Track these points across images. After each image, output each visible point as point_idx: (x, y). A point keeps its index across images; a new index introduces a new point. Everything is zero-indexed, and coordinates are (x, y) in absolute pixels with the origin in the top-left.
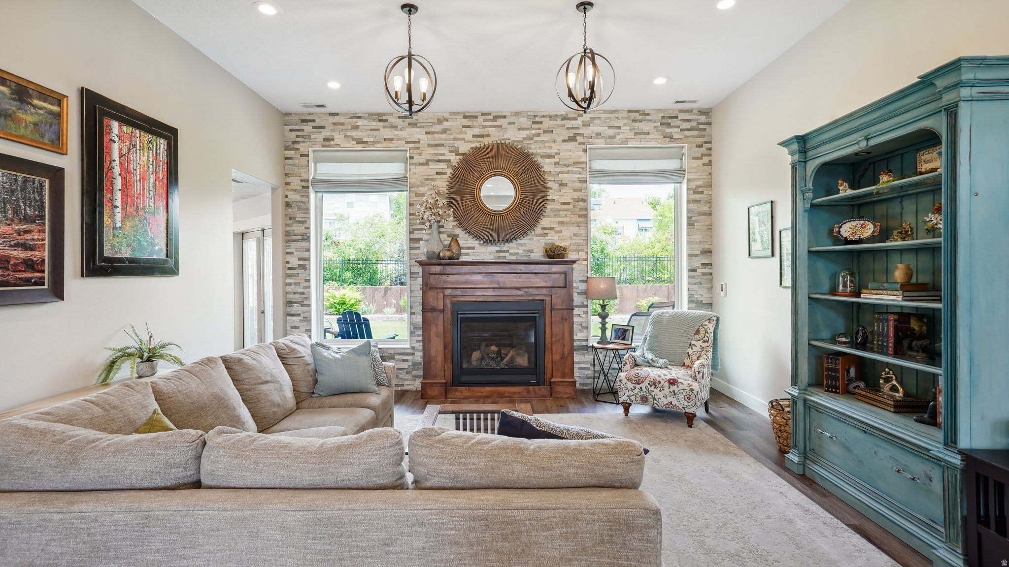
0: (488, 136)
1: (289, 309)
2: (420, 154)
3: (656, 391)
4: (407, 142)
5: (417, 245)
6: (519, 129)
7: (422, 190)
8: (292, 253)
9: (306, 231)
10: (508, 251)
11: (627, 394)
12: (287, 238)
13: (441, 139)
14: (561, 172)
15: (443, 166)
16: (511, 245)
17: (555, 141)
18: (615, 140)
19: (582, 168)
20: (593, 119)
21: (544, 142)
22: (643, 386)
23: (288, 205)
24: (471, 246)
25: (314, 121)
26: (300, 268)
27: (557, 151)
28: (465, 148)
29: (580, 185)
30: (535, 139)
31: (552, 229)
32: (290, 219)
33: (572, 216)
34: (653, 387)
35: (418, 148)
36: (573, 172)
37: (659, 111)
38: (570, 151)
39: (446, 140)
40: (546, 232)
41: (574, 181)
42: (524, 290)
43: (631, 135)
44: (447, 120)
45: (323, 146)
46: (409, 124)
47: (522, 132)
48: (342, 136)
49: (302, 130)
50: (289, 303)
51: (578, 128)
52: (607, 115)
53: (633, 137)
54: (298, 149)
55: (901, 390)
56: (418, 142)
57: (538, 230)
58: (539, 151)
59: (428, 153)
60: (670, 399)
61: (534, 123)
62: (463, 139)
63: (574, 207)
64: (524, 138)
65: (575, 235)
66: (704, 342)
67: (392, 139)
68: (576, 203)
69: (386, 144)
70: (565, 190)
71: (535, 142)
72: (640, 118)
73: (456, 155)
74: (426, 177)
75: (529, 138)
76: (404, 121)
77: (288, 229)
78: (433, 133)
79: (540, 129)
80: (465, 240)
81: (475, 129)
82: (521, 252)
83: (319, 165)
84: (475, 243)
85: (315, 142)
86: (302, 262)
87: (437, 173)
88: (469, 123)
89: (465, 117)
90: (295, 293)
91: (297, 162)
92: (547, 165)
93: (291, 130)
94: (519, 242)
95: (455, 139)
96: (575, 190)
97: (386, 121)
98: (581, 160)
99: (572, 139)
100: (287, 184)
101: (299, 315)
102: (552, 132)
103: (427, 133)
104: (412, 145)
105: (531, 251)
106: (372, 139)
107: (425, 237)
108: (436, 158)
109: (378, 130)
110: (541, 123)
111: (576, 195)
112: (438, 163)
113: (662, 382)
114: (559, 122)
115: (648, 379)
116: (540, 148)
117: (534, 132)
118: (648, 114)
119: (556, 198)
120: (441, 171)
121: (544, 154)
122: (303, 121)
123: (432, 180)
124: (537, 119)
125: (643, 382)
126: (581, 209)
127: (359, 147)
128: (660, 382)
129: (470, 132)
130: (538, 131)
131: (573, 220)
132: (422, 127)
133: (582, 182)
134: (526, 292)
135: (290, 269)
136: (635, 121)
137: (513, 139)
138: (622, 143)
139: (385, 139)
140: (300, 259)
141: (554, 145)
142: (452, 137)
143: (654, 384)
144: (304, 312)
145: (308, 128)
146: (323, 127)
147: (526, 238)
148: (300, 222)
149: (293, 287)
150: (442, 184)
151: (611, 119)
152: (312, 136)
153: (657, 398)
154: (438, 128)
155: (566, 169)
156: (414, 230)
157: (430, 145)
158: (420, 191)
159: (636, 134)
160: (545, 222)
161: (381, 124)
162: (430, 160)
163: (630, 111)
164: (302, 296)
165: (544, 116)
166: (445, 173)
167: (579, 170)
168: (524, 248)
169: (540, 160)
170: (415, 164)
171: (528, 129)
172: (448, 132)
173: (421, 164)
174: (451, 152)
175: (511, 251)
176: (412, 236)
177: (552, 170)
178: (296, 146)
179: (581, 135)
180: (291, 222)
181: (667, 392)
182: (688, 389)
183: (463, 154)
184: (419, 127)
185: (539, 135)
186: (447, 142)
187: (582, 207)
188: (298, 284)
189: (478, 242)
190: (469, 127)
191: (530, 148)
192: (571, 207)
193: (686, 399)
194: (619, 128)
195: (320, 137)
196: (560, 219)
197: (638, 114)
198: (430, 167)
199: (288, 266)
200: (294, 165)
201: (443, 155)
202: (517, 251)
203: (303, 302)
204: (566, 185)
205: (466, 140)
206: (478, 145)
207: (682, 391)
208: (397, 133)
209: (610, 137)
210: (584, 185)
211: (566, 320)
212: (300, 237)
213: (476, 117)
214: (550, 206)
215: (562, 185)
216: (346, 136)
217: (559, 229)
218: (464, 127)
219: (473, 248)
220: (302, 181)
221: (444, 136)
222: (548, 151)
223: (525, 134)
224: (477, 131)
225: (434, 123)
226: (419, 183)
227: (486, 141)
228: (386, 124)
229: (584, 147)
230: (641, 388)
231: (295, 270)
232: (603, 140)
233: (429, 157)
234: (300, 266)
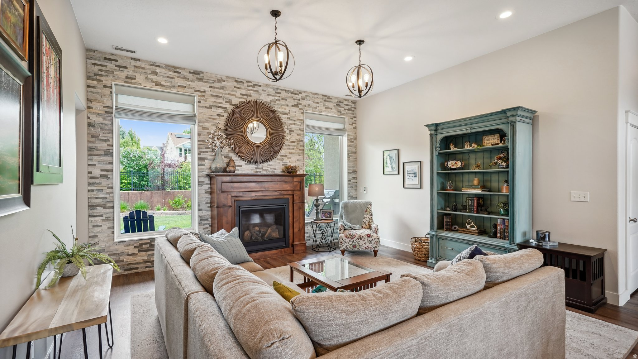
0: (250, 96)
1: (91, 211)
2: (205, 101)
3: (361, 241)
4: (196, 91)
5: (203, 163)
6: (268, 95)
7: (206, 125)
8: (95, 165)
9: (109, 148)
10: (262, 168)
11: (345, 245)
12: (90, 153)
13: (220, 93)
14: (291, 124)
15: (221, 111)
16: (264, 164)
17: (288, 105)
18: (317, 109)
19: (301, 123)
20: (306, 96)
21: (282, 105)
22: (354, 240)
23: (90, 125)
24: (240, 164)
25: (117, 61)
26: (102, 178)
27: (289, 111)
28: (236, 101)
29: (300, 132)
30: (277, 102)
31: (286, 156)
32: (93, 137)
33: (296, 149)
34: (359, 240)
35: (204, 96)
36: (297, 125)
37: (336, 98)
38: (295, 112)
39: (223, 94)
40: (283, 158)
41: (297, 130)
42: (279, 192)
43: (324, 108)
44: (224, 81)
45: (125, 82)
46: (197, 78)
47: (270, 97)
48: (143, 77)
49: (106, 66)
50: (92, 206)
51: (299, 100)
52: (313, 95)
53: (325, 109)
54: (102, 81)
55: (476, 227)
56: (204, 92)
57: (279, 157)
58: (279, 110)
59: (211, 101)
60: (367, 244)
61: (276, 93)
62: (235, 95)
63: (297, 144)
64: (271, 101)
65: (298, 160)
66: (370, 215)
67: (185, 87)
68: (298, 142)
69: (180, 89)
70: (293, 134)
71: (277, 104)
72: (328, 100)
73: (230, 105)
74: (209, 117)
75: (274, 101)
76: (193, 76)
77: (90, 145)
78: (215, 88)
79: (279, 97)
80: (238, 161)
81: (242, 90)
82: (269, 169)
83: (120, 96)
84: (243, 163)
85: (118, 78)
86: (104, 173)
87: (218, 115)
88: (238, 86)
89: (236, 81)
90: (97, 198)
91: (99, 91)
92: (284, 118)
93: (93, 64)
94: (269, 163)
95: (229, 94)
96: (298, 135)
97: (180, 73)
98: (301, 118)
99: (296, 106)
100: (91, 108)
101: (102, 216)
102: (286, 100)
103: (210, 87)
104: (199, 93)
105: (275, 169)
106: (169, 84)
107: (209, 157)
108: (217, 105)
109: (173, 78)
110: (280, 93)
111: (298, 138)
112: (218, 108)
113: (364, 236)
114: (290, 95)
115: (357, 236)
116: (280, 108)
117: (276, 98)
118: (331, 99)
119: (288, 138)
120: (220, 114)
121: (282, 112)
122: (106, 59)
123: (214, 119)
124: (279, 91)
125: (354, 238)
126: (301, 146)
127: (158, 88)
128: (363, 237)
129: (238, 93)
130: (279, 98)
131: (297, 152)
132: (208, 82)
133: (301, 130)
134: (281, 193)
135: (91, 178)
136: (325, 101)
137: (264, 100)
138: (320, 112)
139: (179, 86)
140: (102, 170)
141: (287, 108)
142: (227, 92)
143: (360, 238)
144: (106, 213)
145: (111, 66)
146: (126, 68)
147: (273, 160)
148: (103, 140)
149: (95, 193)
150: (222, 122)
151: (314, 97)
152: (115, 73)
153: (361, 245)
154: (218, 85)
155: (293, 122)
156: (201, 152)
157: (212, 95)
158: (205, 126)
159: (326, 108)
160: (283, 152)
161: (176, 74)
162: (212, 106)
163: (323, 95)
164: (105, 200)
165: (282, 90)
166: (223, 116)
167: (300, 123)
168: (271, 167)
169: (281, 116)
170: (202, 107)
171: (273, 96)
172: (225, 89)
173: (206, 107)
174: (226, 102)
175: (264, 168)
176: (200, 156)
177: (286, 122)
178: (98, 78)
179: (301, 104)
180: (93, 139)
181: (366, 241)
182: (376, 238)
183: (235, 105)
184: (205, 82)
185: (279, 100)
186: (224, 95)
187: (301, 145)
188: (101, 191)
189: (244, 162)
190: (238, 88)
191: (275, 107)
192: (296, 144)
193: (376, 244)
194: (318, 103)
195: (123, 74)
196: (290, 151)
197: (327, 98)
198: (213, 110)
199: (90, 175)
200: (98, 93)
201: (222, 103)
202: (267, 169)
203: (106, 205)
204: (293, 131)
205: (236, 96)
206: (243, 100)
207: (374, 240)
208: (188, 83)
209: (314, 108)
210: (302, 132)
211: (301, 208)
212: (103, 153)
213: (243, 83)
214: (286, 143)
215: (291, 131)
216: (146, 78)
217: (290, 156)
218: (235, 87)
219: (241, 166)
220: (104, 107)
221: (221, 91)
222: (284, 110)
223: (271, 98)
224: (243, 92)
225: (215, 81)
226: (205, 120)
227: (249, 99)
228: (180, 75)
229: (302, 111)
230: (353, 241)
231: (98, 179)
232: (311, 109)
233: (211, 104)
234: (103, 176)
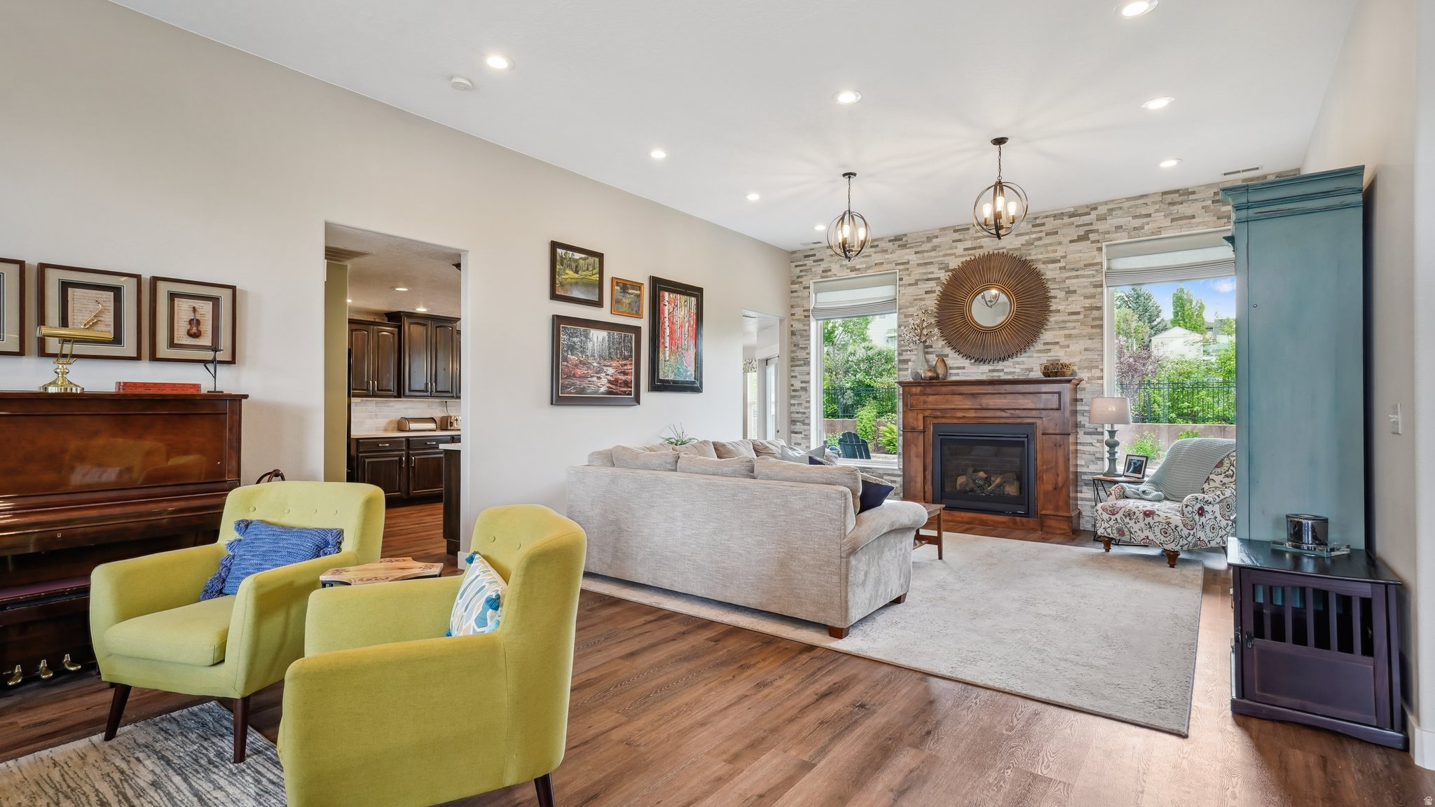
0: (981, 247)
1: (793, 427)
2: (909, 275)
3: (1132, 523)
4: (897, 264)
5: (906, 366)
6: (1017, 235)
7: (911, 310)
8: (796, 377)
9: (807, 356)
10: (1002, 370)
11: (1103, 526)
12: (792, 363)
13: (931, 257)
14: (1067, 278)
15: (932, 284)
16: (1006, 363)
17: (1060, 243)
18: (1142, 231)
19: (1097, 271)
20: (1112, 210)
21: (1046, 245)
22: (1118, 516)
23: (793, 333)
24: (962, 365)
25: (814, 255)
27: (1064, 254)
28: (954, 263)
29: (1093, 290)
30: (1036, 243)
31: (1057, 343)
32: (795, 346)
33: (1083, 327)
34: (1128, 518)
35: (908, 269)
36: (1083, 276)
37: (1210, 186)
38: (1083, 252)
39: (936, 257)
40: (1048, 347)
41: (1085, 287)
42: (1009, 411)
43: (1167, 222)
44: (937, 237)
45: (822, 277)
46: (899, 246)
47: (1019, 238)
48: (838, 266)
49: (805, 265)
50: (793, 422)
51: (1091, 224)
52: (1132, 203)
53: (1169, 224)
54: (801, 282)
56: (908, 263)
57: (1039, 345)
58: (1040, 257)
59: (917, 273)
60: (1147, 533)
61: (1033, 226)
62: (954, 254)
63: (1086, 316)
64: (1022, 245)
65: (1086, 350)
66: (1227, 476)
67: (882, 263)
68: (1088, 312)
69: (877, 268)
70: (1073, 298)
71: (1036, 246)
72: (1181, 199)
73: (946, 271)
74: (915, 297)
75: (1029, 243)
76: (894, 244)
77: (793, 355)
78: (923, 252)
79: (1041, 231)
80: (954, 360)
81: (966, 243)
82: (1018, 370)
83: (819, 295)
84: (966, 363)
85: (816, 275)
86: (803, 385)
87: (926, 293)
88: (961, 237)
89: (955, 231)
90: (797, 413)
91: (800, 294)
92: (1050, 272)
93: (796, 266)
94: (1015, 359)
95: (945, 255)
96: (1086, 297)
97: (878, 246)
98: (1095, 261)
99: (1081, 238)
100: (793, 315)
101: (801, 433)
102: (1057, 233)
103: (916, 253)
104: (901, 267)
105: (1031, 370)
106: (864, 266)
107: (913, 358)
108: (925, 277)
109: (870, 256)
110: (1043, 224)
111: (1087, 303)
112: (927, 282)
113: (1137, 513)
114: (1066, 220)
115: (1123, 510)
116: (1041, 253)
117: (1034, 236)
118: (1193, 193)
119: (1060, 307)
120: (930, 289)
121: (1045, 259)
122: (806, 257)
123: (921, 299)
124: (1038, 221)
125: (1117, 513)
126: (1094, 319)
127: (853, 274)
128: (1134, 513)
129: (960, 247)
130: (1040, 235)
131: (1084, 332)
132: (912, 247)
133: (1096, 286)
134: (1012, 414)
135: (794, 391)
136: (1172, 204)
137: (1009, 247)
138: (1153, 233)
139: (876, 264)
140: (802, 382)
141: (1059, 248)
142: (941, 253)
143: (1129, 515)
144: (804, 430)
145: (809, 262)
146: (822, 260)
147: (1024, 355)
148: (802, 348)
149: (796, 407)
150: (931, 303)
151: (1136, 206)
152: (813, 270)
153: (1133, 531)
154: (927, 246)
155: (1075, 273)
156: (903, 351)
157: (919, 265)
158: (909, 312)
159: (1173, 220)
160: (1047, 336)
161: (873, 250)
162: (918, 280)
163: (1164, 193)
164: (803, 415)
165: (1047, 217)
166: (934, 292)
167: (1093, 272)
168: (1022, 366)
169: (1040, 266)
170: (905, 285)
171: (1027, 234)
172: (938, 249)
173: (910, 285)
174: (940, 269)
175: (1006, 370)
176: (901, 358)
177: (1056, 276)
178: (800, 280)
179: (1096, 231)
180: (795, 348)
181: (1142, 524)
182: (1164, 521)
183: (953, 270)
184: (909, 248)
185: (1040, 239)
186: (936, 259)
187: (1097, 316)
188: (800, 405)
189: (968, 361)
190: (960, 240)
191: (1030, 255)
192: (1081, 317)
193: (1163, 533)
194: (1149, 215)
195: (819, 270)
196: (1067, 332)
197: (1177, 195)
198: (919, 286)
199: (792, 388)
200: (798, 297)
201: (932, 273)
202: (1013, 370)
203: (804, 420)
204: (1075, 292)
205: (957, 254)
206: (968, 259)
207: (1158, 524)
208: (887, 256)
209: (1135, 229)
210: (1099, 290)
211: (1060, 446)
212: (802, 362)
213: (968, 229)
214: (1053, 318)
215: (1070, 292)
216: (841, 266)
217: (1066, 343)
218: (954, 241)
219: (964, 368)
220: (804, 311)
221: (933, 254)
222: (1052, 255)
223: (1023, 239)
224: (968, 244)
225: (923, 242)
226: (908, 304)
227: (978, 253)
228: (878, 249)
229: (1099, 245)
230: (1116, 519)
231: (798, 391)
232: (1125, 234)
233: (918, 277)
234: (802, 388)
